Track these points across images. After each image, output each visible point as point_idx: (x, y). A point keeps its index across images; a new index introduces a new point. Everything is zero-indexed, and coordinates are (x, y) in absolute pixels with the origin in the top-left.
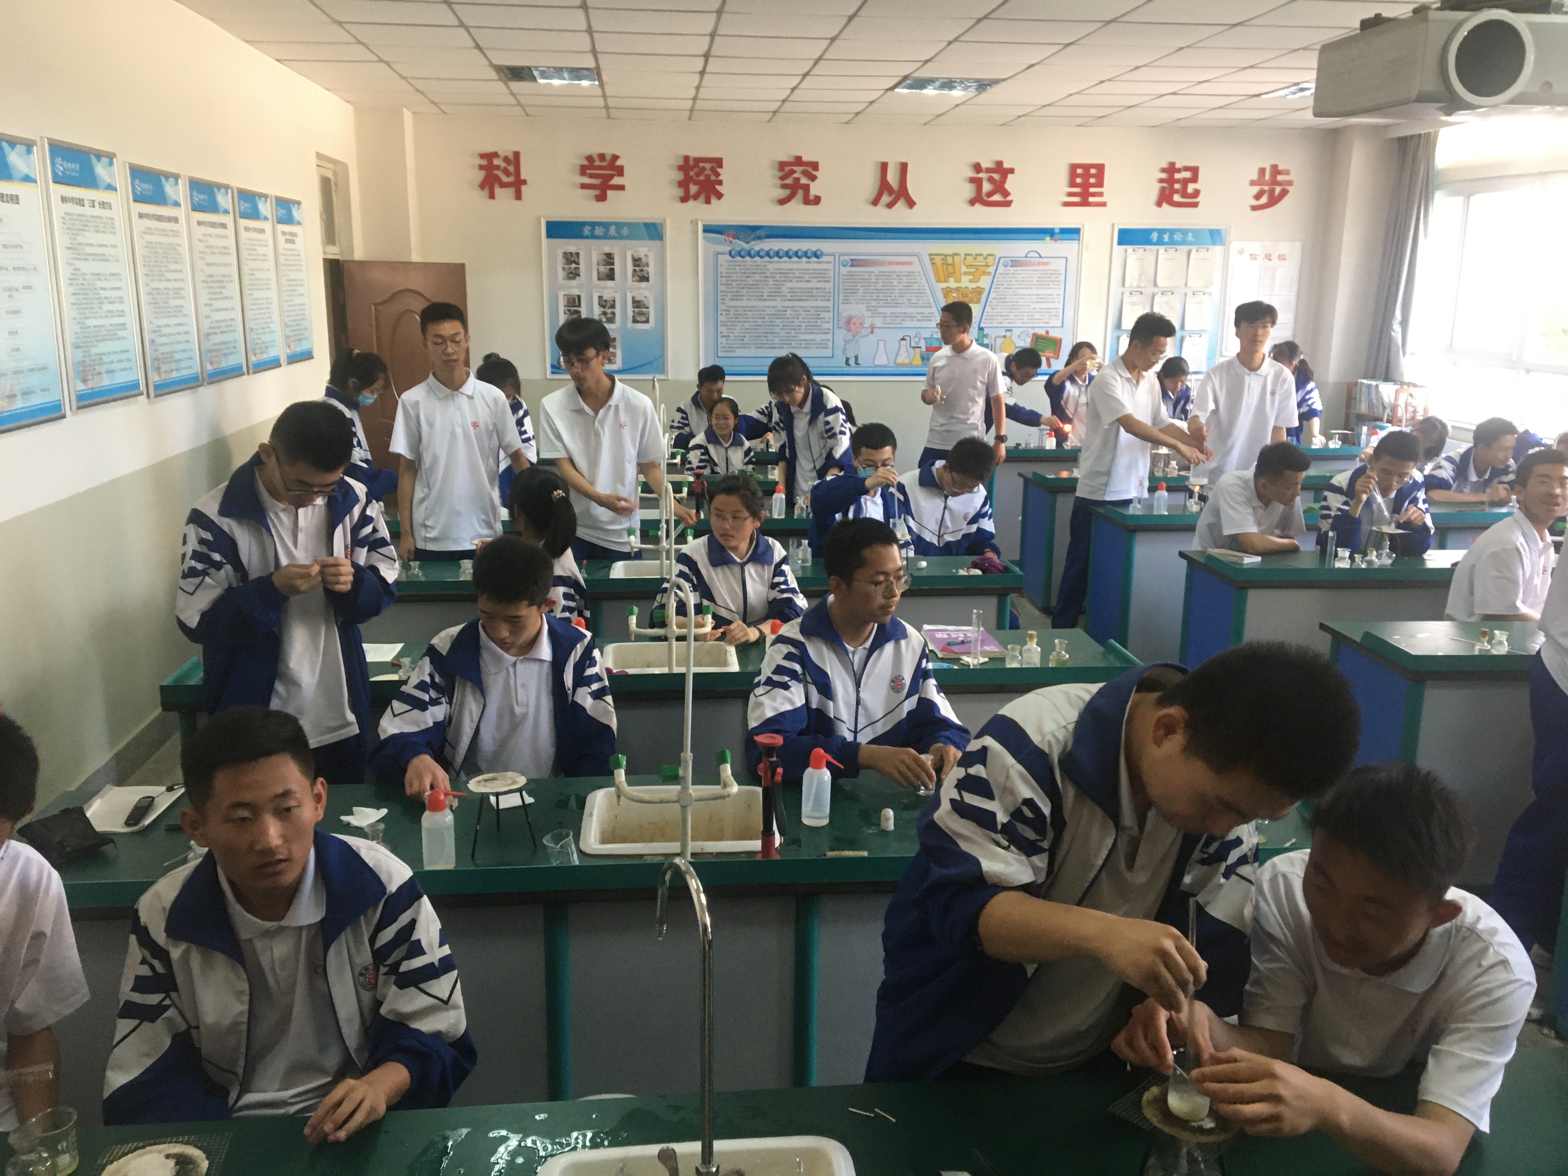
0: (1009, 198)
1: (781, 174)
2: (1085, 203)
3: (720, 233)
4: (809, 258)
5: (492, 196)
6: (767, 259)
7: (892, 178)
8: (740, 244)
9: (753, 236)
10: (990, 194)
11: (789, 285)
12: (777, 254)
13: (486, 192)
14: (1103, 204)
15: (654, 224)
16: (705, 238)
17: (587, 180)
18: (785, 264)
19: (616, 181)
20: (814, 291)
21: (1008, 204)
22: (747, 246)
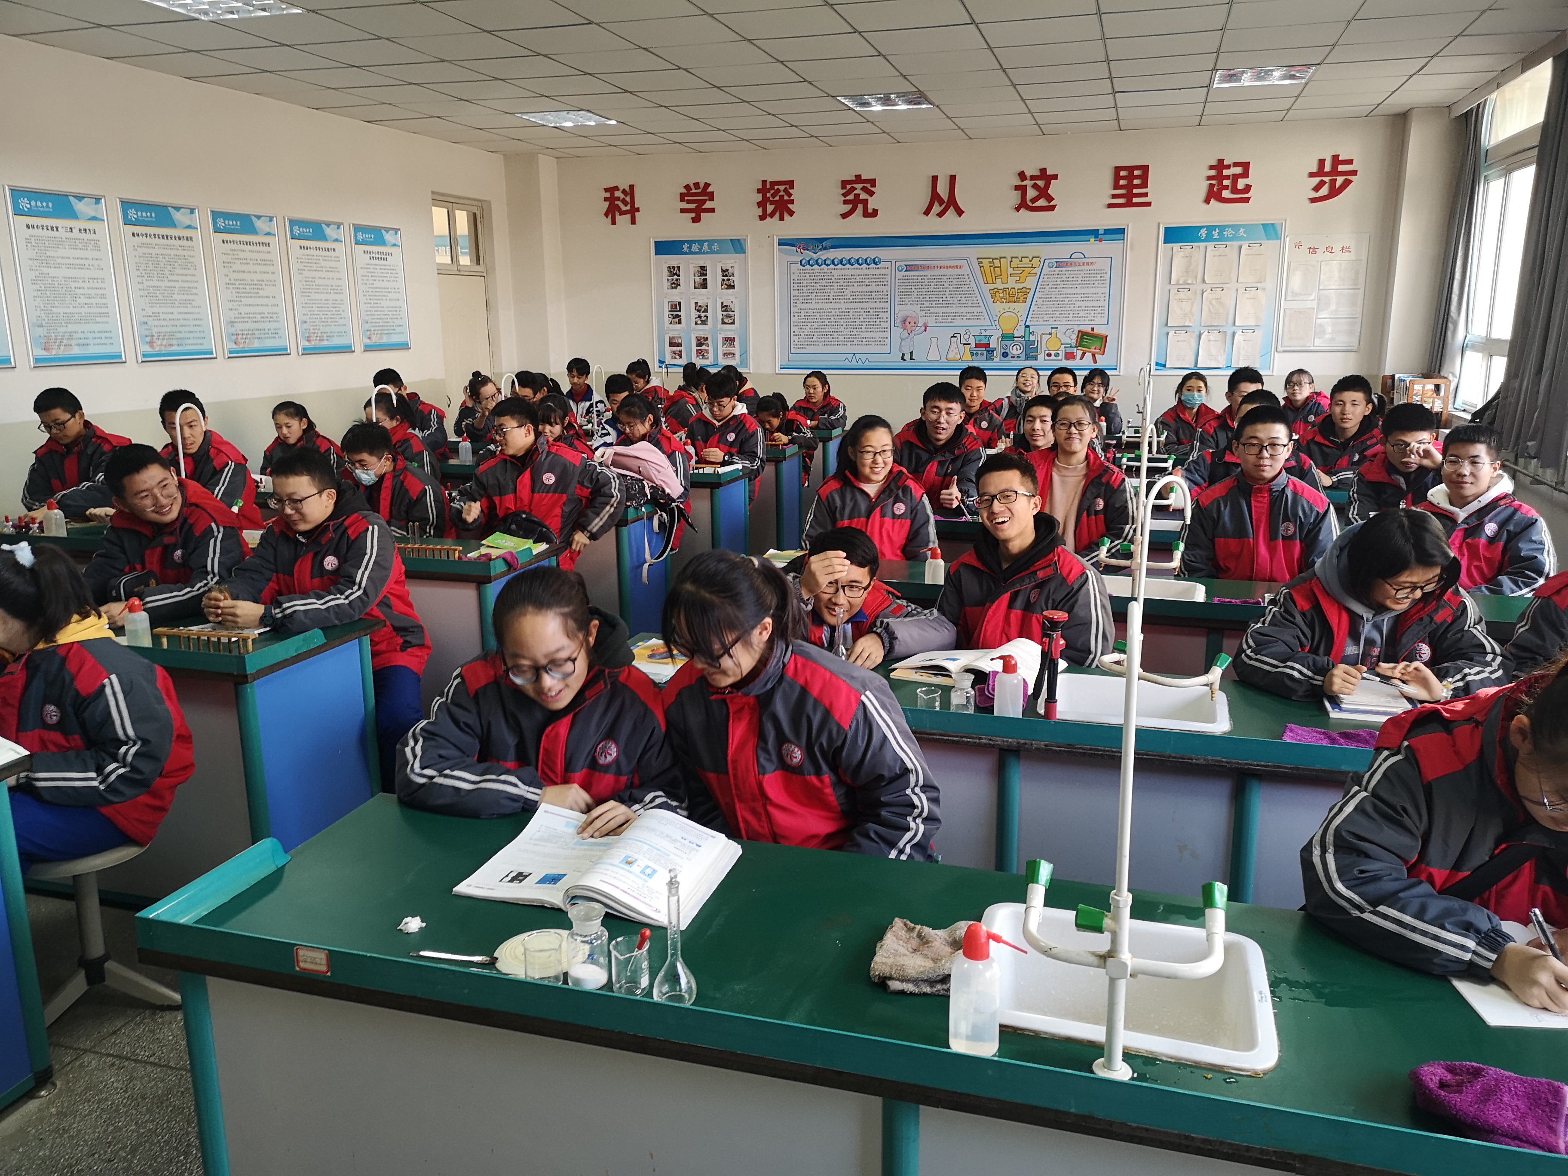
0: (1052, 203)
1: (843, 191)
2: (1129, 204)
3: (793, 245)
4: (868, 264)
5: (614, 222)
6: (832, 266)
7: (943, 190)
8: (808, 254)
9: (820, 247)
10: (1034, 200)
11: (851, 289)
12: (841, 262)
13: (609, 220)
14: (1149, 204)
15: (739, 240)
16: (780, 251)
17: (685, 206)
18: (849, 271)
19: (708, 205)
20: (873, 294)
21: (1052, 208)
22: (815, 256)
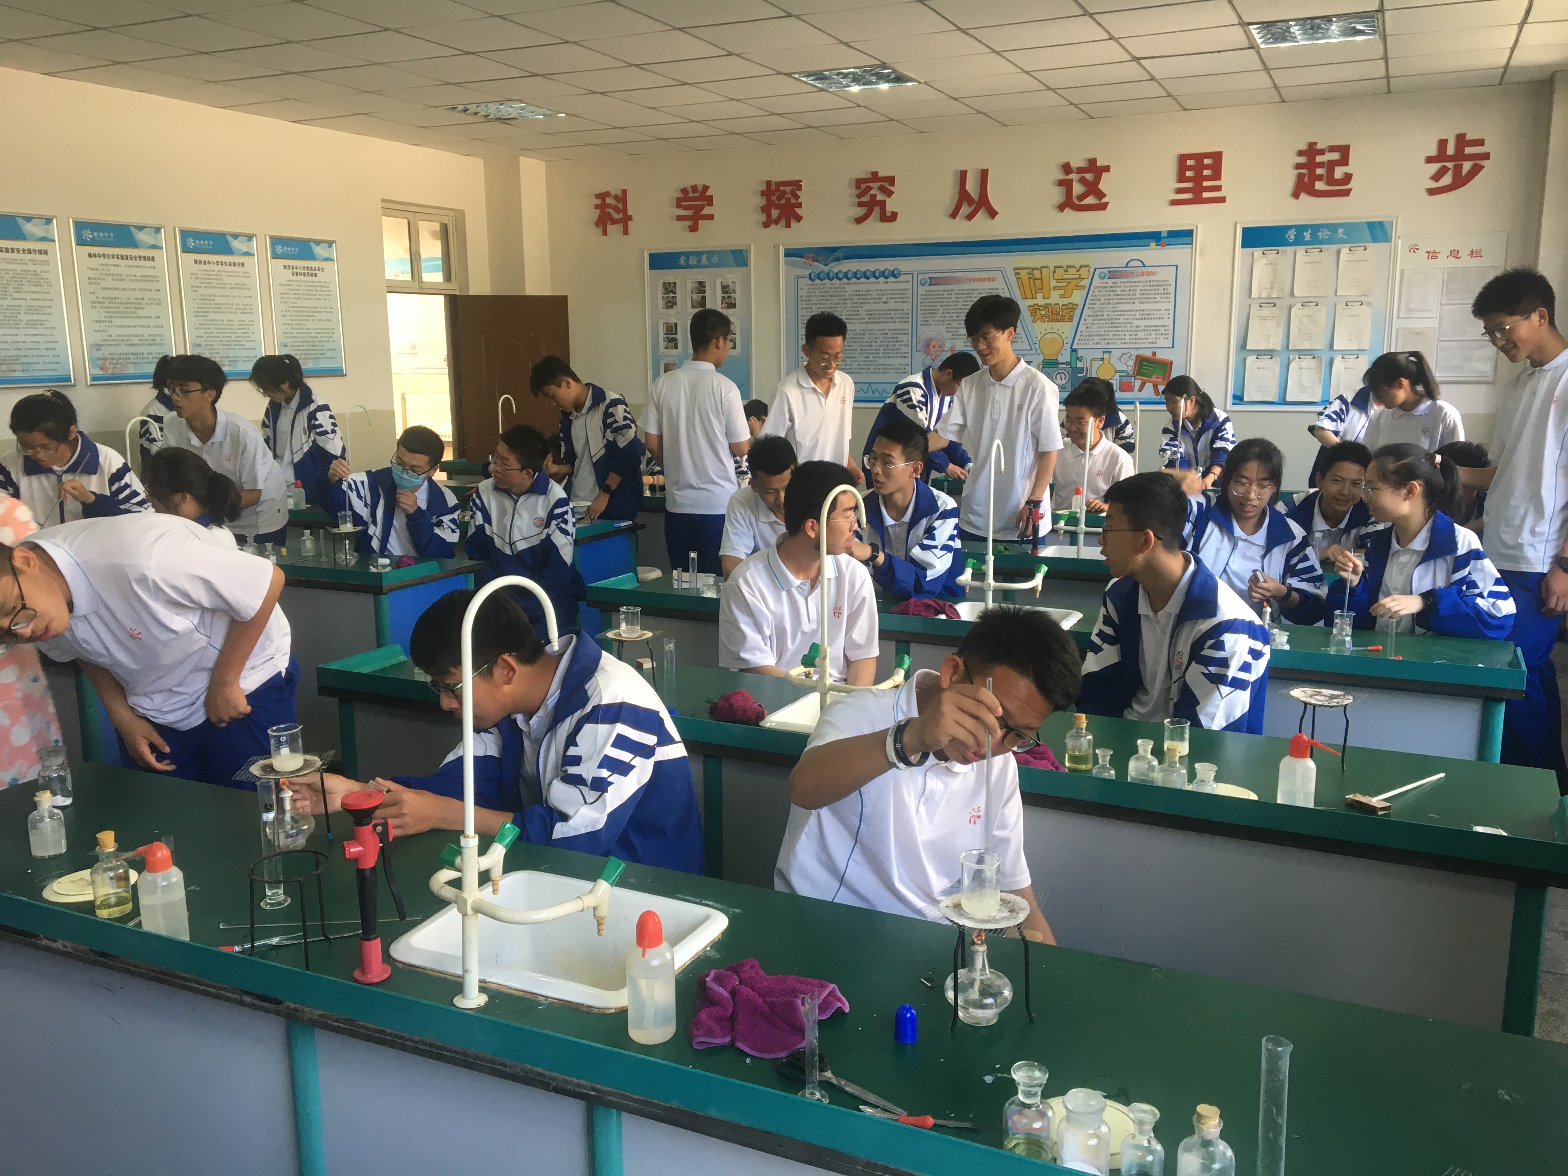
0: (1104, 200)
1: (858, 192)
2: (1198, 200)
3: (801, 256)
4: (886, 278)
5: (605, 233)
6: (845, 280)
7: (971, 187)
8: (820, 267)
9: (832, 258)
10: (1082, 197)
11: (867, 307)
12: (855, 275)
13: (600, 230)
14: (1222, 200)
15: (741, 251)
16: (786, 263)
17: (682, 212)
18: (864, 285)
19: (707, 211)
20: (892, 313)
21: (1103, 207)
22: (826, 269)
